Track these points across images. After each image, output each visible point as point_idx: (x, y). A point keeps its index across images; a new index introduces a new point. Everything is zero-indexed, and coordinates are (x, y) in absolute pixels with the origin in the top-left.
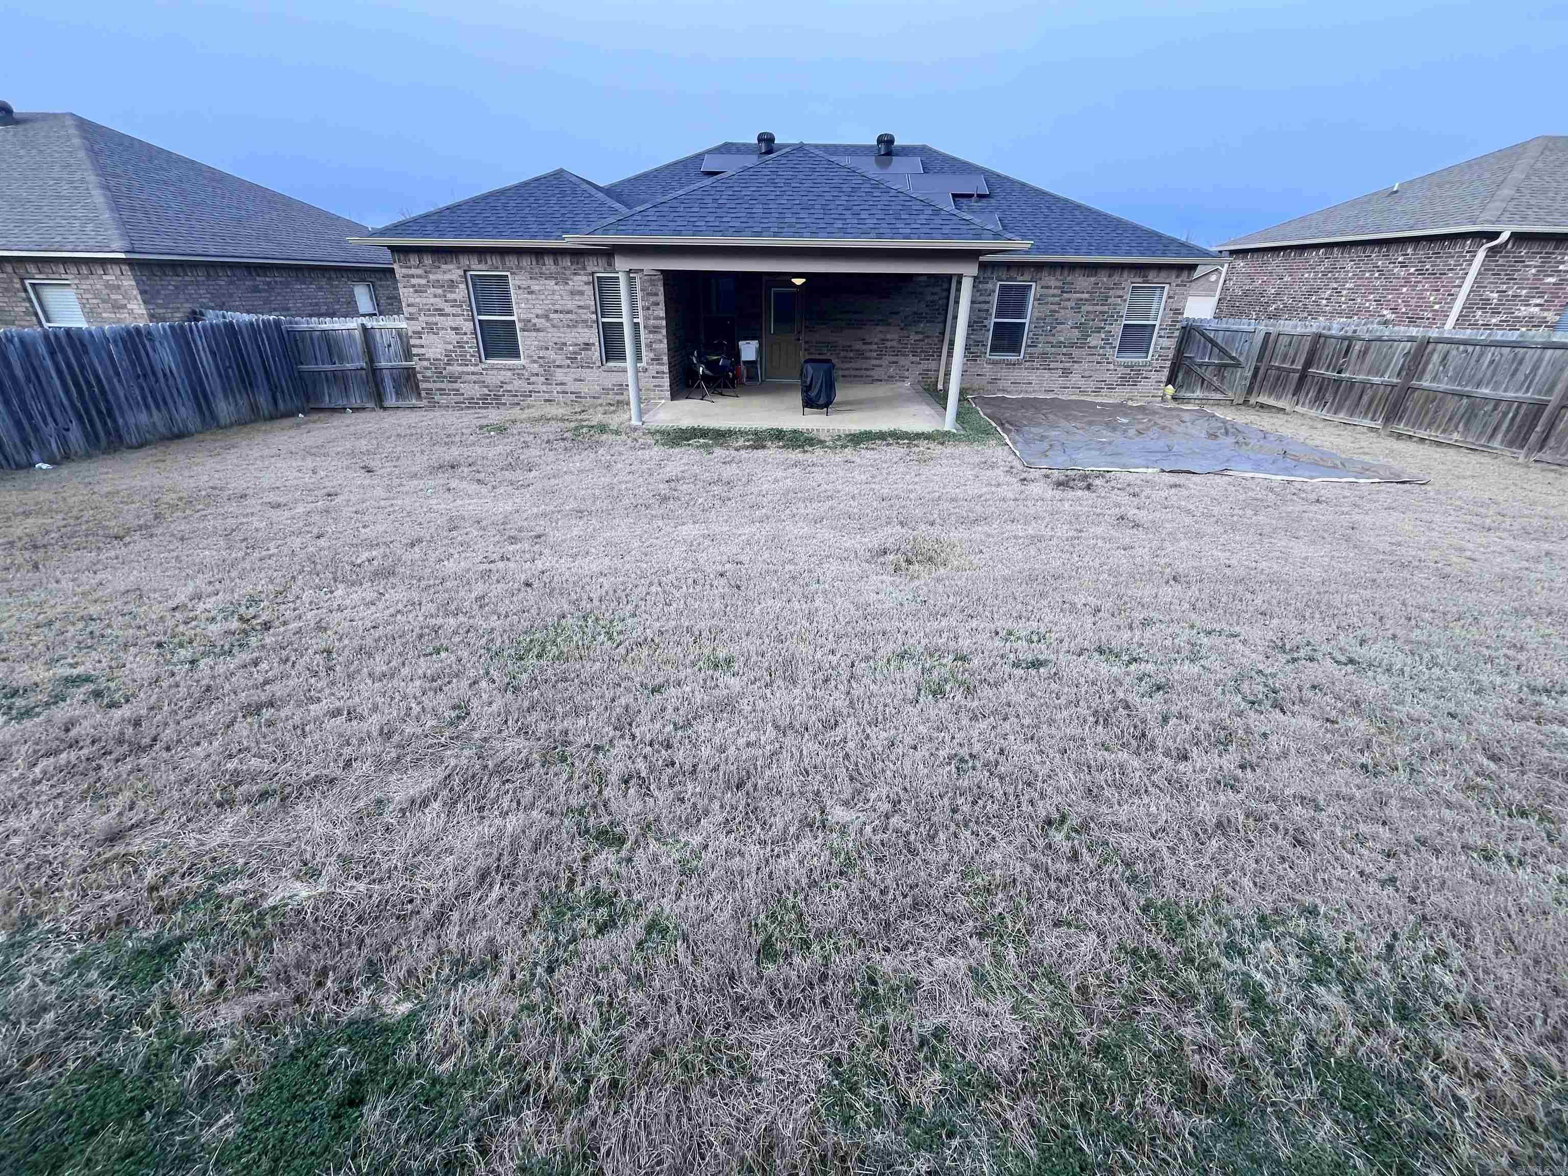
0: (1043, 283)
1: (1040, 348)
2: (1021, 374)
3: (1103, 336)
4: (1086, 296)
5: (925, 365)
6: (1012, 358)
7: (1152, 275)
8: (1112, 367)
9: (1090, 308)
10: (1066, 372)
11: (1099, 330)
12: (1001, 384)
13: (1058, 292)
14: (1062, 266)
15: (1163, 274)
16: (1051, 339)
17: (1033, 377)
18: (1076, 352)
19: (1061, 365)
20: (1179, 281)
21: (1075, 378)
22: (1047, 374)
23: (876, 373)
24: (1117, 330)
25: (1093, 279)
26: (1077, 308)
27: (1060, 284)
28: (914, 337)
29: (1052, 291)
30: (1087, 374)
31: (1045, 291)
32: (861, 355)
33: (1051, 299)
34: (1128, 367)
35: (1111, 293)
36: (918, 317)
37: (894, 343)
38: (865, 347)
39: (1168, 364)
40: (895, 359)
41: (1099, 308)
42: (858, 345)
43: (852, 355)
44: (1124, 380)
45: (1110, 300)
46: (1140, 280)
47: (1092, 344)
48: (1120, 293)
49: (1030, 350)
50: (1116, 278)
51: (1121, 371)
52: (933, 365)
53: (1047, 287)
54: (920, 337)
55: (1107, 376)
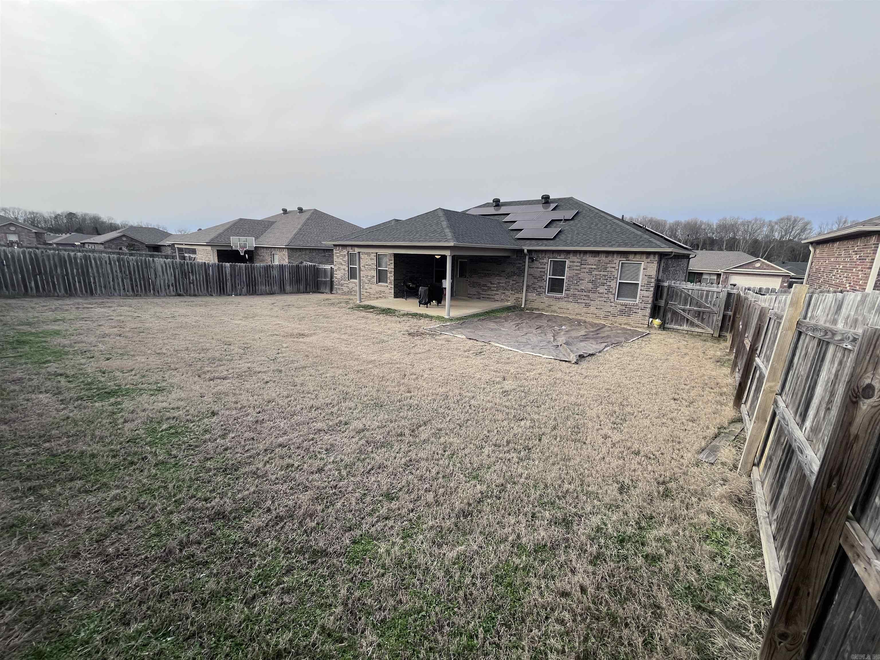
0: (571, 260)
1: (572, 292)
2: (563, 304)
3: (606, 288)
4: (594, 267)
5: (517, 295)
6: (558, 295)
7: (631, 257)
8: (613, 304)
9: (597, 273)
10: (587, 305)
11: (603, 284)
12: (553, 308)
13: (579, 264)
14: (580, 252)
15: (638, 256)
16: (577, 287)
17: (570, 306)
18: (591, 295)
19: (584, 301)
20: (649, 260)
21: (592, 309)
22: (577, 305)
23: (497, 297)
24: (614, 285)
25: (597, 258)
26: (590, 272)
27: (580, 260)
28: (511, 282)
29: (575, 264)
30: (598, 307)
31: (572, 264)
32: (490, 288)
33: (575, 268)
34: (622, 305)
35: (608, 265)
36: (515, 274)
37: (503, 285)
38: (491, 285)
39: (649, 306)
40: (504, 292)
41: (602, 273)
42: (489, 285)
43: (486, 288)
44: (622, 313)
45: (608, 269)
46: (624, 259)
47: (601, 291)
48: (614, 266)
49: (567, 292)
50: (610, 258)
51: (619, 307)
52: (520, 296)
53: (573, 262)
54: (515, 282)
55: (610, 309)
